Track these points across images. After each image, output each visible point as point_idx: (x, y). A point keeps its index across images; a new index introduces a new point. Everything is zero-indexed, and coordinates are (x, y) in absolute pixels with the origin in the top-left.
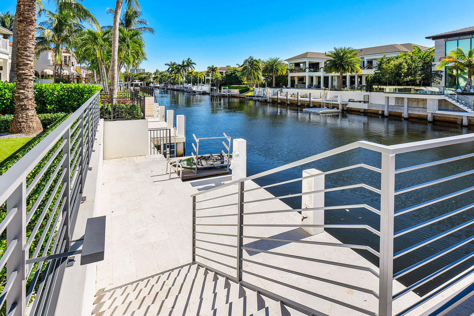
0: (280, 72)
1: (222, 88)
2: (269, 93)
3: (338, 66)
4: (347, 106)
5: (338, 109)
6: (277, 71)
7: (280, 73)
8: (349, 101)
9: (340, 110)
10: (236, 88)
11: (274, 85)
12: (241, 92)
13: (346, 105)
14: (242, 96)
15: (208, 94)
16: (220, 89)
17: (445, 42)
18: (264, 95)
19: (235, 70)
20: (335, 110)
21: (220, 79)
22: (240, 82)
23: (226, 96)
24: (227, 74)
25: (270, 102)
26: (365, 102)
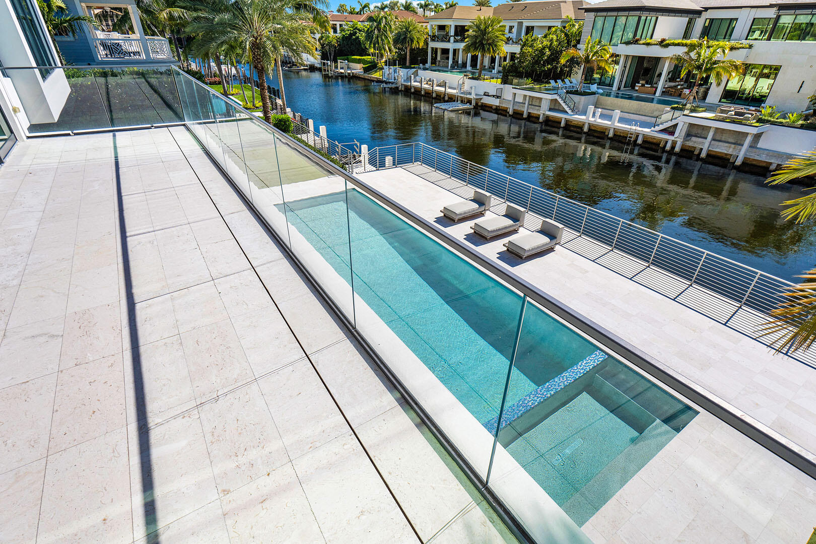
0: (415, 42)
1: (339, 61)
2: (401, 75)
3: (477, 45)
4: (482, 101)
5: (471, 104)
6: (412, 41)
7: (416, 45)
8: (484, 95)
9: (472, 107)
10: (359, 61)
11: (408, 64)
12: (366, 70)
13: (481, 99)
14: (367, 78)
15: (320, 70)
16: (336, 62)
17: (594, 17)
18: (395, 80)
19: (356, 28)
20: (467, 106)
21: (334, 42)
22: (364, 52)
23: (346, 77)
24: (344, 35)
25: (402, 91)
26: (498, 97)
